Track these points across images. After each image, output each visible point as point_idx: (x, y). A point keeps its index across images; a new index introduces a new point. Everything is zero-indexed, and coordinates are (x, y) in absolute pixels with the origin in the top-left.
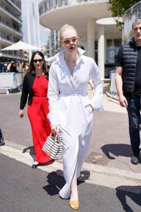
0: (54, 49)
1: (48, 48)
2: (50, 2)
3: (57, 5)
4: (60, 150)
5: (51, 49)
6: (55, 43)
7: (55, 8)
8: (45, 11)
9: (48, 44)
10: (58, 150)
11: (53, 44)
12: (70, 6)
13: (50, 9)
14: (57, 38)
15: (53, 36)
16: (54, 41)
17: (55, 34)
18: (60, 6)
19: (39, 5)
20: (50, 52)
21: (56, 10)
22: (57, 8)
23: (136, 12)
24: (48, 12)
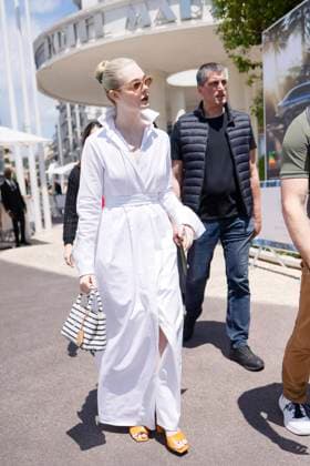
0: (69, 151)
1: (55, 149)
2: (59, 34)
3: (79, 40)
4: (99, 328)
5: (62, 151)
6: (71, 137)
7: (74, 46)
8: (50, 57)
9: (56, 141)
10: (94, 327)
11: (66, 140)
12: (110, 40)
13: (62, 50)
14: (74, 127)
15: (64, 124)
16: (67, 134)
17: (69, 120)
18: (85, 42)
19: (35, 44)
20: (61, 157)
21: (75, 51)
22: (79, 46)
23: (303, 25)
24: (56, 58)
